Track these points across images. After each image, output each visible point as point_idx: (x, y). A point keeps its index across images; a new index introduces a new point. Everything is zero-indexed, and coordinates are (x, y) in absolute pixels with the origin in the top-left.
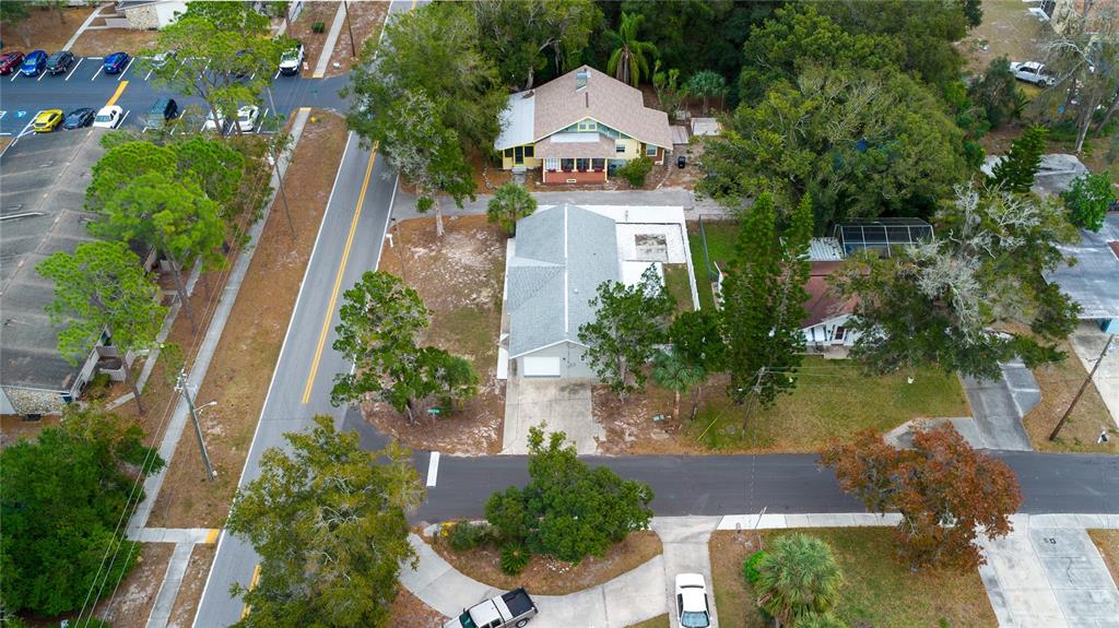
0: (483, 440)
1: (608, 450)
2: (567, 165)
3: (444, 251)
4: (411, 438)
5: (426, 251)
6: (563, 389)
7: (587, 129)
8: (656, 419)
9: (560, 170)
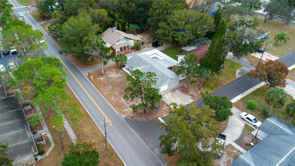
0: (166, 110)
1: (194, 99)
2: (121, 49)
3: (108, 76)
4: (149, 117)
5: (103, 78)
6: (171, 92)
7: (122, 40)
8: (197, 89)
9: (120, 51)
